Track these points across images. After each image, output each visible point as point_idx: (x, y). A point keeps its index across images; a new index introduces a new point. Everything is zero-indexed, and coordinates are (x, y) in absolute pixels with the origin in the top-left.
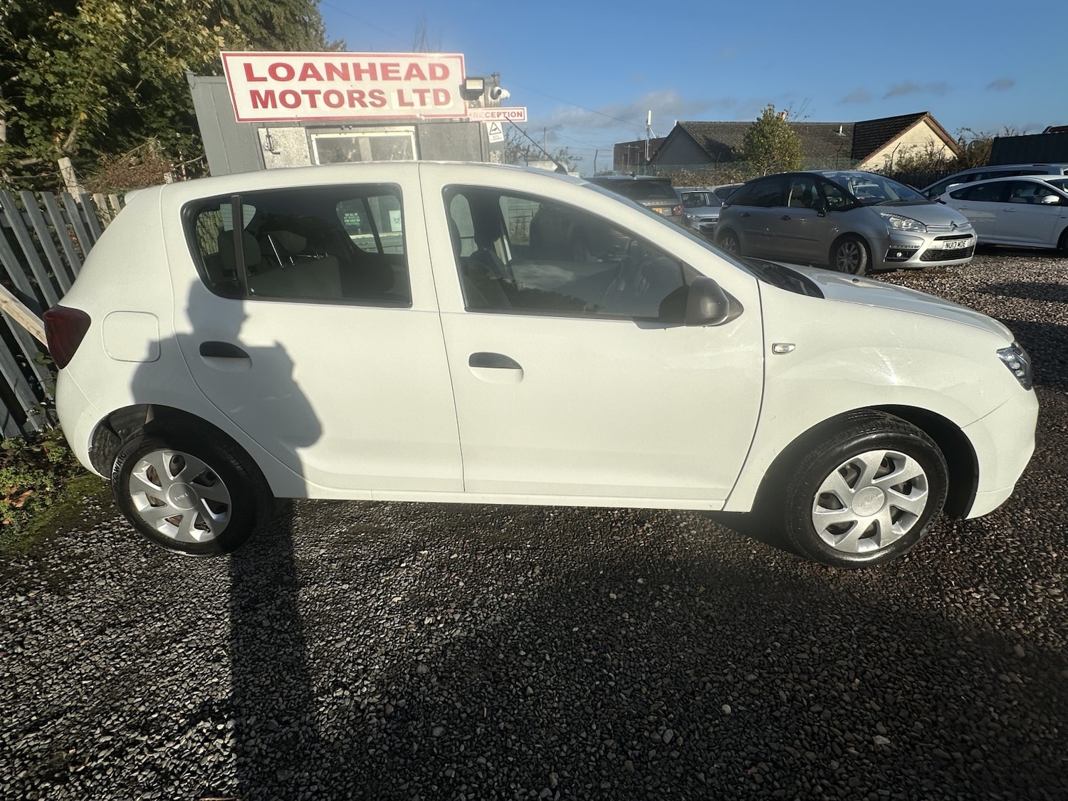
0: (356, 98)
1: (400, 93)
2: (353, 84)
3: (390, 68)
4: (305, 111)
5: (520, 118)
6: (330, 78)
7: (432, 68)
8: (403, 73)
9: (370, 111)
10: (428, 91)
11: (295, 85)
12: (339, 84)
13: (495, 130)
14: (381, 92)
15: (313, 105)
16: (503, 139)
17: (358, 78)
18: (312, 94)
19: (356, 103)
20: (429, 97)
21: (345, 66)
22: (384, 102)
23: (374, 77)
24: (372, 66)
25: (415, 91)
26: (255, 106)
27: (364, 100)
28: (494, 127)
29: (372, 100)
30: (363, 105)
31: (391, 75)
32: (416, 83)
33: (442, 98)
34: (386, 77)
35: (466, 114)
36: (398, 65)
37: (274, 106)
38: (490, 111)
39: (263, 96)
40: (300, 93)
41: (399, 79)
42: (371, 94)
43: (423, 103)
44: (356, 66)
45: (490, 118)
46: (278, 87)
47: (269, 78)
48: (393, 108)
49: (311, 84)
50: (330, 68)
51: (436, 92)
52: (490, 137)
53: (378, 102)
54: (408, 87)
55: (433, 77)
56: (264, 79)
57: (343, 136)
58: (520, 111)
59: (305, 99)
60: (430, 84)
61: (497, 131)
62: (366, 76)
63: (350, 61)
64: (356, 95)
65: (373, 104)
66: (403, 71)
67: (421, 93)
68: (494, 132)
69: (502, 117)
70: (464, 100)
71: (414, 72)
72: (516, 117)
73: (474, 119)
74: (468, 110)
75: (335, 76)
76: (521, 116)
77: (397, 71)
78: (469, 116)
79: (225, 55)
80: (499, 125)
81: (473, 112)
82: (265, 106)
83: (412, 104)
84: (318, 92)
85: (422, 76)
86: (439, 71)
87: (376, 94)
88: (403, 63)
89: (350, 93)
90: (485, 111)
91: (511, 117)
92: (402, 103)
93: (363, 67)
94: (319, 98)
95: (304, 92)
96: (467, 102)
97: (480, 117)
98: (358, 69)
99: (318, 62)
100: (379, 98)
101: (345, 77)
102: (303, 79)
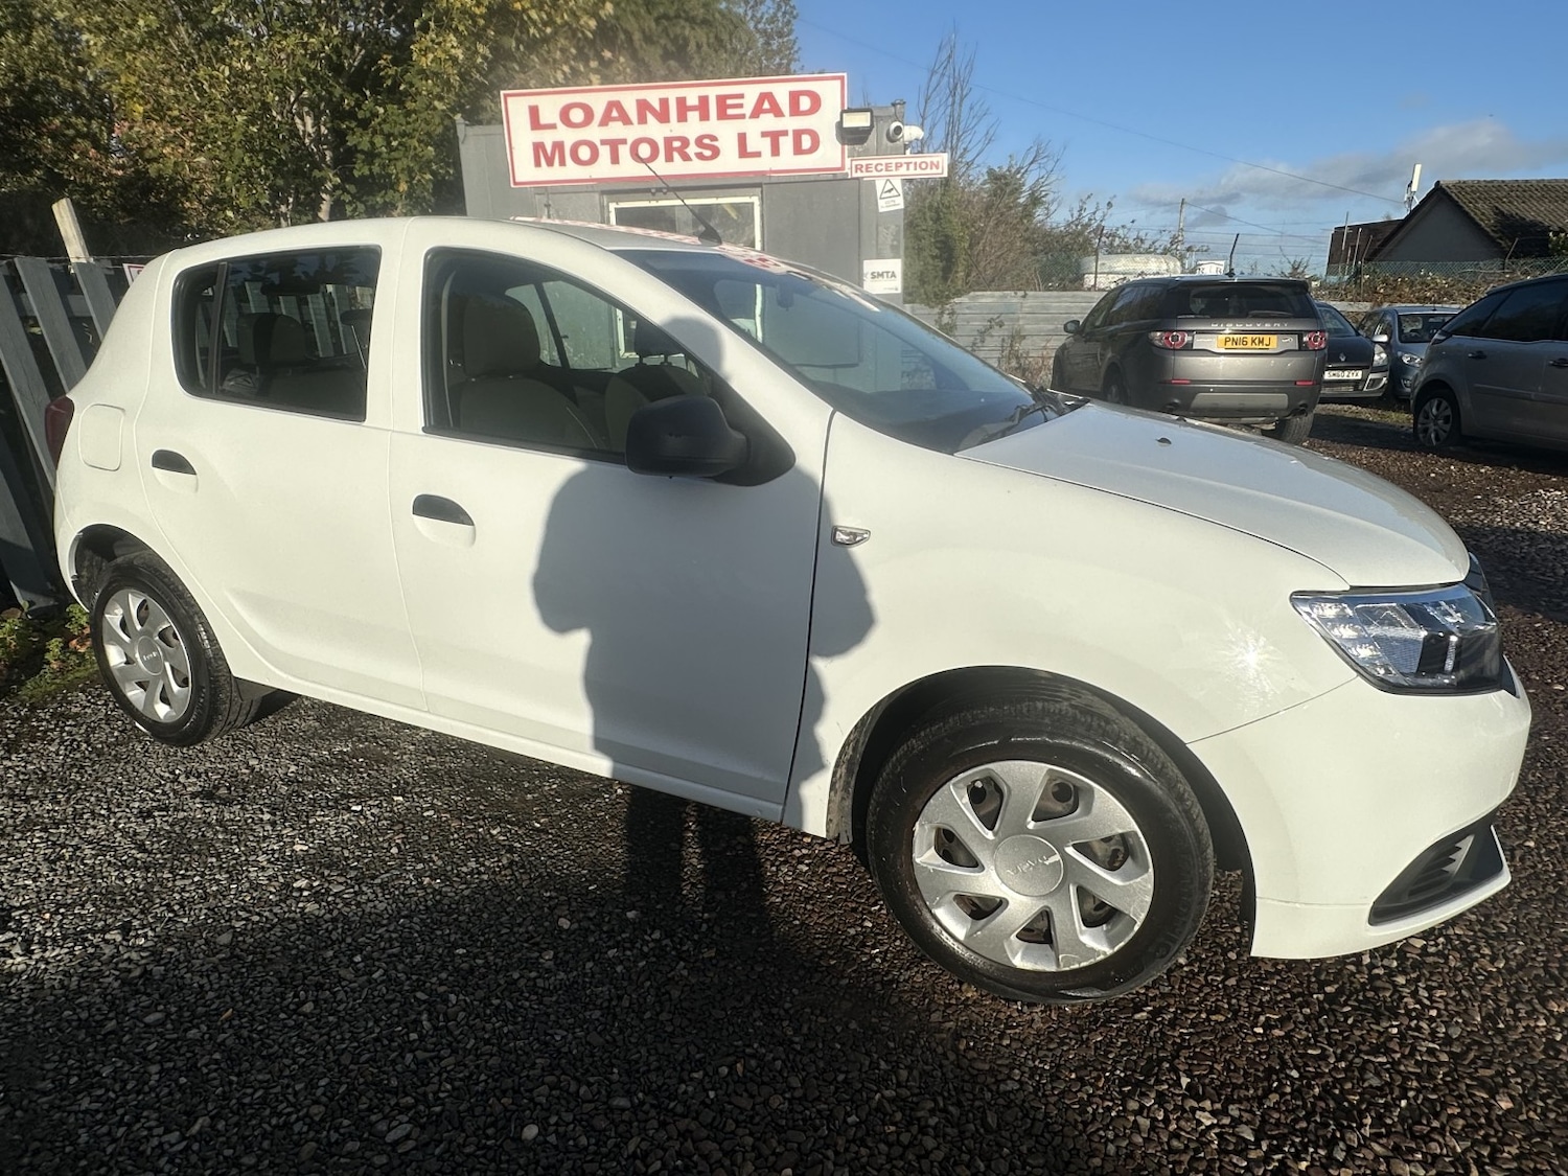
0: (675, 148)
1: (742, 138)
2: (674, 128)
3: (729, 102)
4: (603, 169)
5: (934, 171)
6: (642, 120)
7: (794, 97)
8: (748, 109)
9: (697, 167)
10: (785, 133)
11: (594, 133)
12: (656, 130)
13: (890, 191)
14: (714, 138)
15: (615, 159)
16: (902, 206)
17: (682, 118)
18: (614, 145)
19: (676, 155)
20: (786, 143)
21: (664, 102)
22: (716, 152)
23: (705, 117)
24: (704, 100)
25: (764, 134)
26: (538, 164)
27: (687, 150)
28: (889, 187)
29: (699, 150)
30: (686, 158)
31: (730, 112)
32: (768, 122)
33: (806, 142)
34: (722, 115)
35: (842, 168)
36: (741, 96)
37: (563, 163)
38: (884, 162)
39: (549, 149)
40: (598, 143)
41: (742, 116)
42: (699, 143)
43: (775, 151)
44: (681, 102)
45: (884, 173)
46: (568, 136)
47: (560, 125)
48: (729, 162)
49: (616, 130)
50: (643, 106)
51: (798, 134)
52: (881, 203)
53: (708, 153)
54: (754, 128)
55: (795, 110)
56: (553, 126)
57: (654, 204)
58: (935, 160)
59: (605, 151)
60: (790, 123)
61: (894, 193)
62: (693, 116)
63: (672, 95)
64: (677, 144)
65: (700, 156)
66: (749, 104)
67: (775, 137)
68: (888, 195)
69: (903, 170)
70: (843, 144)
71: (766, 105)
72: (928, 171)
73: (855, 175)
74: (848, 161)
75: (650, 117)
76: (937, 167)
77: (741, 106)
78: (847, 170)
79: (506, 96)
80: (897, 183)
81: (855, 163)
82: (550, 163)
83: (758, 154)
84: (624, 142)
85: (776, 111)
86: (805, 103)
87: (706, 141)
88: (751, 92)
89: (668, 141)
90: (875, 162)
91: (919, 171)
92: (744, 152)
93: (689, 103)
94: (624, 150)
95: (604, 142)
96: (847, 147)
97: (867, 171)
98: (683, 105)
99: (627, 99)
100: (709, 147)
101: (662, 117)
102: (604, 123)
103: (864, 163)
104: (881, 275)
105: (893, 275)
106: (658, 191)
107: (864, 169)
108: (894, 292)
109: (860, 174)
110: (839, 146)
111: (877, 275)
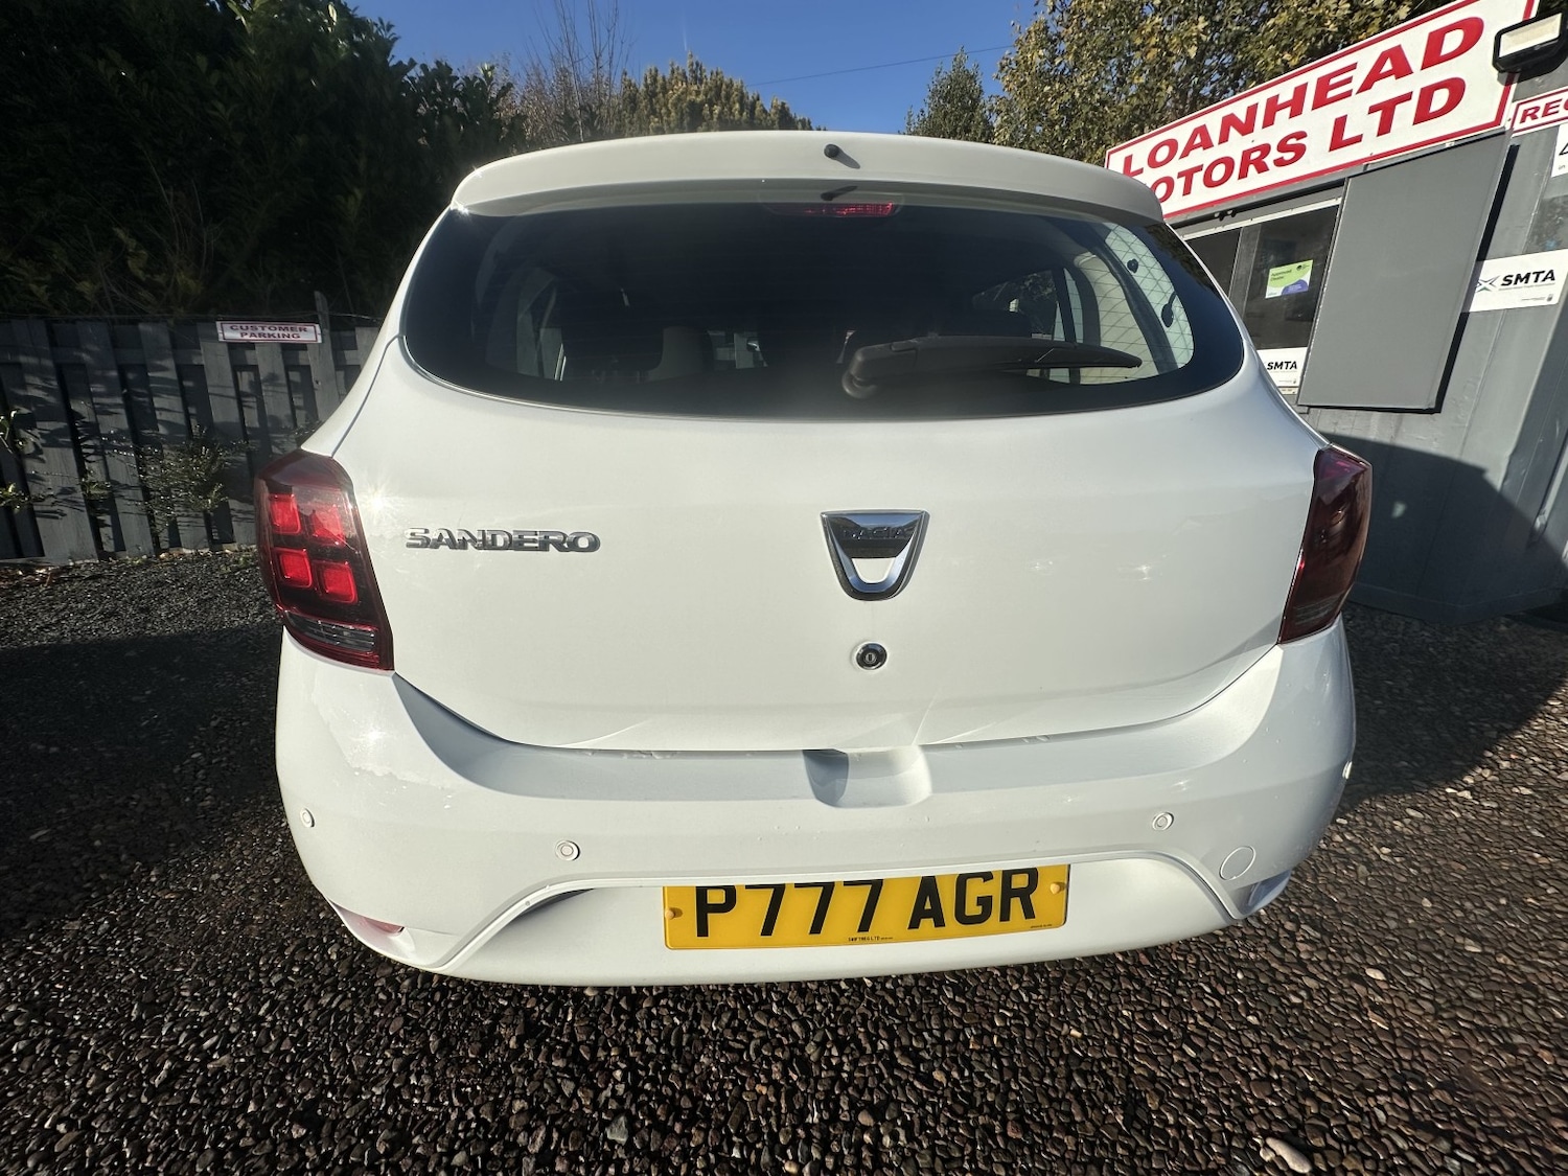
0: (1254, 160)
1: (1340, 123)
2: (1260, 136)
3: (1333, 81)
4: (1176, 203)
6: (1224, 138)
7: (1436, 39)
8: (1355, 85)
9: (1276, 175)
10: (1407, 97)
11: (1172, 169)
12: (1236, 146)
14: (1301, 135)
15: (1187, 191)
17: (1269, 121)
18: (1188, 175)
19: (1252, 168)
20: (1406, 111)
21: (1252, 110)
22: (1302, 152)
23: (1297, 111)
24: (1301, 91)
25: (1372, 110)
27: (1266, 160)
29: (1280, 155)
30: (1262, 168)
31: (1331, 94)
32: (1386, 89)
33: (1440, 98)
34: (1320, 102)
35: (1498, 121)
36: (1353, 67)
40: (1175, 178)
41: (1348, 94)
42: (1283, 147)
43: (1384, 128)
44: (1272, 101)
46: (1151, 178)
47: (1147, 169)
48: (1318, 158)
49: (1195, 158)
50: (1229, 122)
51: (1427, 94)
52: (1560, 162)
53: (1289, 156)
54: (1361, 105)
55: (1433, 59)
56: (1140, 171)
57: (1220, 229)
59: (1180, 184)
60: (1419, 80)
62: (1283, 115)
63: (1261, 99)
64: (1255, 155)
65: (1280, 163)
66: (1359, 77)
67: (1387, 110)
70: (1508, 84)
71: (1387, 67)
73: (1518, 127)
74: (1510, 107)
75: (1233, 132)
77: (1349, 81)
78: (1505, 123)
79: (1110, 153)
81: (1523, 107)
83: (1358, 139)
84: (1199, 168)
85: (1402, 70)
86: (1452, 41)
87: (1292, 141)
88: (1367, 57)
89: (1246, 154)
92: (1337, 142)
93: (1281, 101)
94: (1198, 177)
95: (1180, 175)
96: (1514, 86)
97: (1545, 114)
98: (1273, 107)
99: (1212, 121)
100: (1294, 147)
101: (1246, 128)
102: (1185, 154)
103: (1542, 103)
104: (1523, 278)
105: (1551, 275)
106: (1223, 215)
107: (1539, 114)
108: (1545, 303)
109: (1529, 122)
110: (1501, 88)
111: (1513, 279)
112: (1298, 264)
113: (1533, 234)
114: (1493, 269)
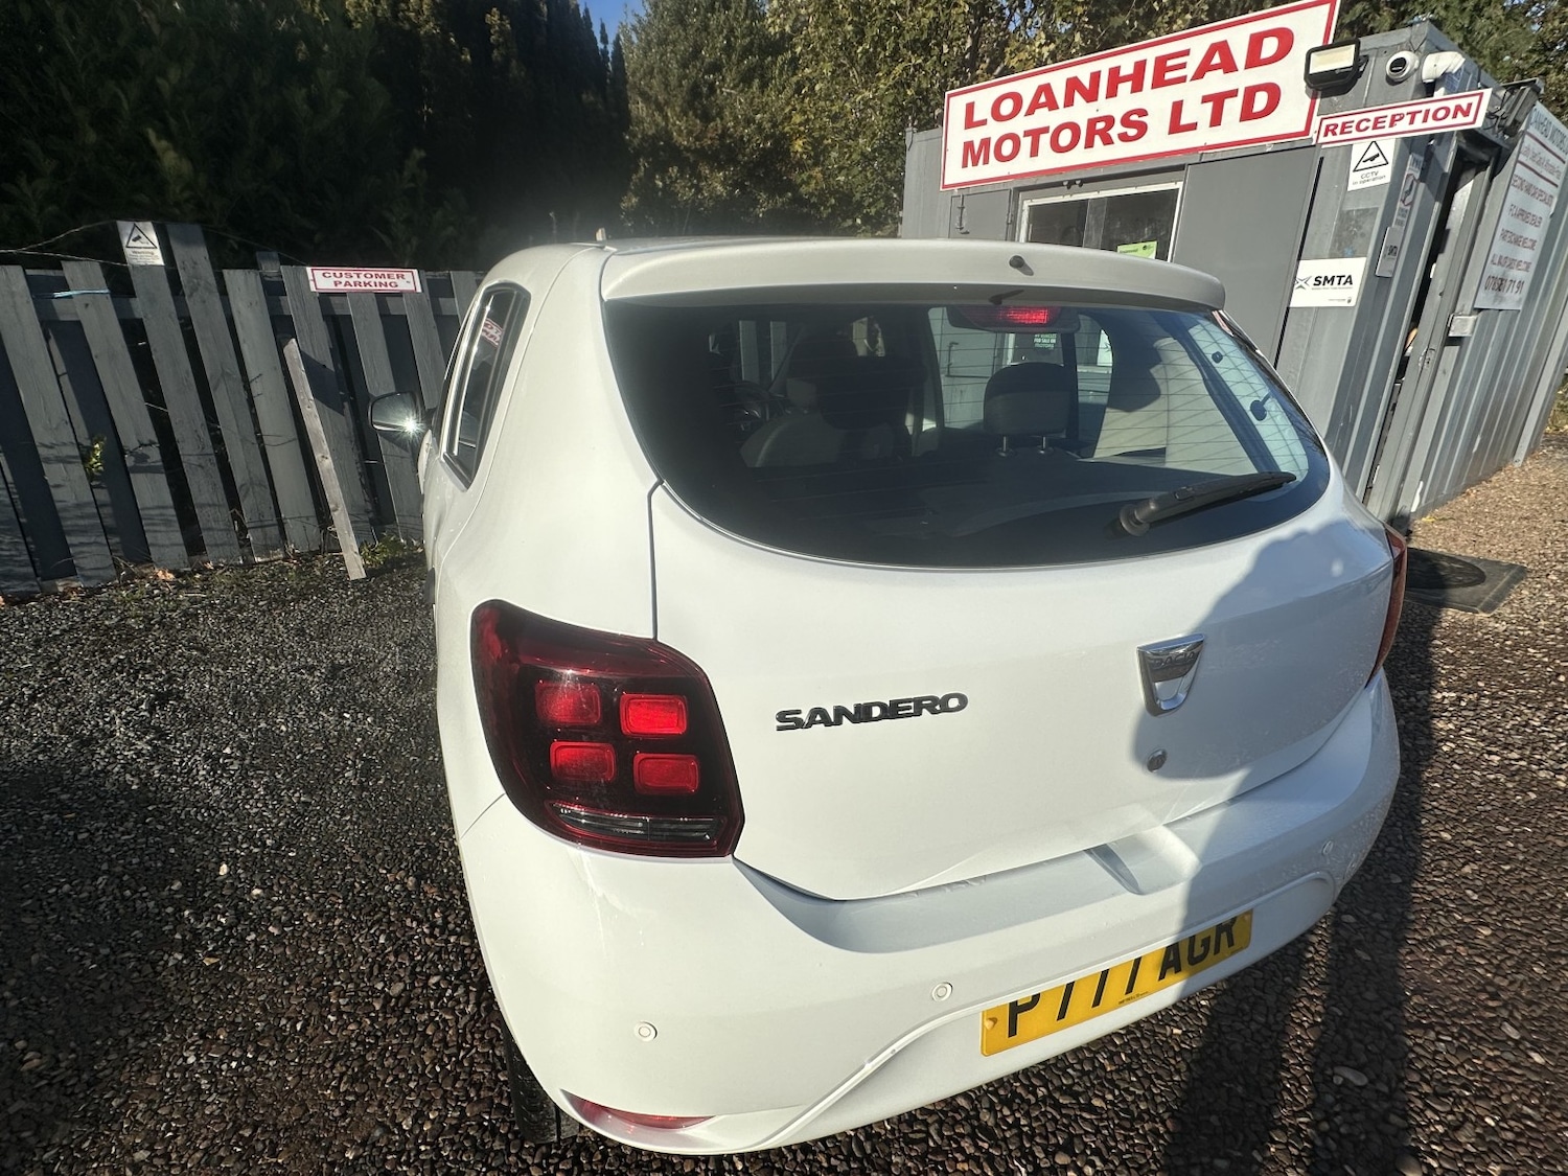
0: (1099, 130)
1: (1177, 108)
2: (1104, 106)
3: (1170, 63)
4: (1023, 164)
5: (1460, 119)
6: (1069, 102)
7: (1256, 41)
8: (1190, 71)
9: (1120, 150)
10: (1233, 94)
11: (1019, 125)
12: (1081, 112)
13: (1372, 159)
14: (1142, 113)
15: (1034, 152)
16: (1388, 179)
17: (1112, 92)
18: (1035, 134)
19: (1097, 139)
20: (1233, 107)
21: (1095, 77)
22: (1142, 129)
23: (1137, 87)
24: (1140, 66)
25: (1205, 100)
26: (965, 165)
27: (1111, 132)
28: (1373, 151)
29: (1123, 130)
30: (1108, 141)
31: (1169, 76)
32: (1216, 82)
33: (1261, 101)
34: (1159, 82)
35: (1307, 132)
36: (1186, 53)
37: (986, 162)
38: (1372, 116)
39: (977, 148)
40: (1021, 135)
41: (1183, 79)
42: (1126, 121)
43: (1216, 121)
44: (1115, 72)
45: (1370, 132)
46: (994, 130)
47: (991, 120)
48: (1158, 141)
49: (1041, 118)
50: (1073, 85)
51: (1251, 93)
52: (1354, 177)
53: (1132, 132)
54: (1192, 94)
55: (1254, 60)
56: (983, 123)
57: (1068, 198)
58: (1464, 103)
59: (1026, 143)
60: (1243, 79)
61: (1379, 160)
62: (1125, 88)
63: (1104, 66)
64: (1100, 126)
65: (1124, 138)
66: (1193, 62)
67: (1217, 103)
68: (1369, 164)
69: (1402, 126)
70: (1314, 98)
71: (1216, 60)
72: (1449, 121)
73: (1322, 139)
74: (1316, 120)
75: (1077, 96)
76: (1466, 114)
77: (1183, 66)
78: (1312, 134)
79: (950, 96)
80: (1389, 147)
81: (1326, 123)
82: (975, 163)
83: (1193, 127)
84: (1045, 130)
85: (1229, 66)
86: (1270, 47)
87: (1134, 118)
88: (1198, 46)
89: (1092, 123)
90: (1357, 118)
91: (1431, 123)
92: (1176, 127)
93: (1123, 73)
94: (1045, 139)
95: (1027, 134)
96: (1318, 101)
97: (1342, 132)
98: (1115, 77)
99: (1058, 80)
100: (1136, 124)
101: (1091, 96)
102: (1030, 112)
103: (1339, 121)
104: (1329, 280)
105: (1349, 280)
106: (1071, 183)
107: (1338, 131)
108: (1345, 304)
109: (1330, 137)
110: (1308, 101)
111: (1322, 280)
112: (1144, 244)
113: (1335, 242)
114: (1308, 269)
